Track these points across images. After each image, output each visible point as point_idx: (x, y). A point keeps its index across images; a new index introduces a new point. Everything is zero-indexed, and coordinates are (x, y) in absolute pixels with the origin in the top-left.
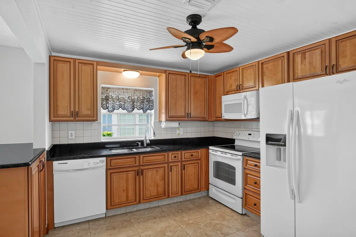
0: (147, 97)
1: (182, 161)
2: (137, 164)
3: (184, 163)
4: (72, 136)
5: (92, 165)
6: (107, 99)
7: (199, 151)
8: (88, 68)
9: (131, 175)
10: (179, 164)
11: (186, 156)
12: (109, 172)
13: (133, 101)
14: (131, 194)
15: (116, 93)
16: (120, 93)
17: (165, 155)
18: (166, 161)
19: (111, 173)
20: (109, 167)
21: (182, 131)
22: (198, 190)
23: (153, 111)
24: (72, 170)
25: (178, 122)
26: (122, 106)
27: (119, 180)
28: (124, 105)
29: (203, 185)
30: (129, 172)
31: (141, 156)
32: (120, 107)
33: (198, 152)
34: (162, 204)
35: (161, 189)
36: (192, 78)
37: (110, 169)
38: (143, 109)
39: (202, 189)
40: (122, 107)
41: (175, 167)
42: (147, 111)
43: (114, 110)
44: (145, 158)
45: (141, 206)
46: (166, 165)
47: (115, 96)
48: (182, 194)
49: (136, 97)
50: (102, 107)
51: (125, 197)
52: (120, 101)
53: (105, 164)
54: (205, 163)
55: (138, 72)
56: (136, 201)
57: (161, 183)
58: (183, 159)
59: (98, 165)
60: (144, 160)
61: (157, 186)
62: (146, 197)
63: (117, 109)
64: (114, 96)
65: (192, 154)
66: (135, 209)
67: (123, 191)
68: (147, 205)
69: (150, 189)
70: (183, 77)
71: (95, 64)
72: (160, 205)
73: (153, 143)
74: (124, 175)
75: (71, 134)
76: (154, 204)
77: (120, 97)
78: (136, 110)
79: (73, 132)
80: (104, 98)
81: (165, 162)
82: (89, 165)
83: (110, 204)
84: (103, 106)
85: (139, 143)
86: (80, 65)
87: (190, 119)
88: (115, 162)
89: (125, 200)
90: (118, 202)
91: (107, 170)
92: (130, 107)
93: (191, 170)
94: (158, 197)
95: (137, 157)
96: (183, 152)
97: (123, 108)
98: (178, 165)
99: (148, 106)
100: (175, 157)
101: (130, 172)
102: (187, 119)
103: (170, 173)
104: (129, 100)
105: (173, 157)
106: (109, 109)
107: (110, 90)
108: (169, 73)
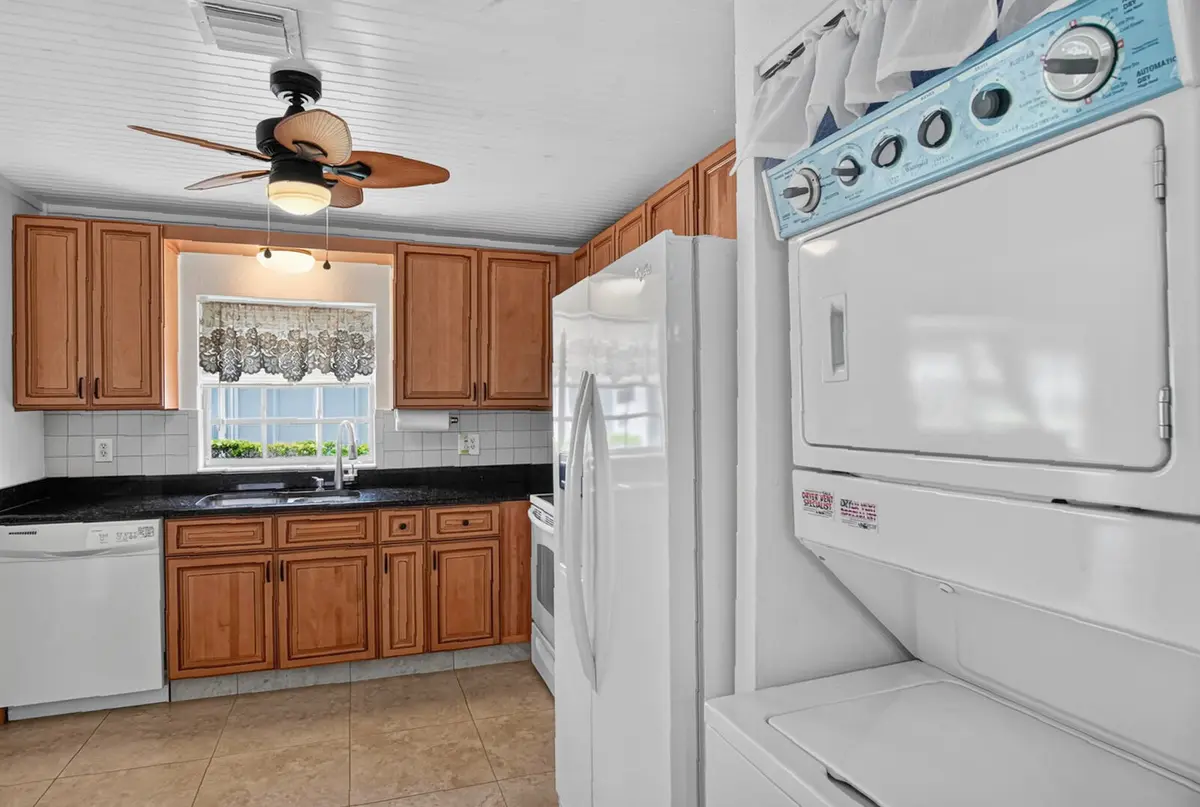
0: (354, 333)
1: (427, 541)
2: (268, 544)
3: (434, 548)
4: (104, 454)
5: (112, 542)
6: (217, 340)
7: (495, 509)
8: (132, 246)
9: (247, 578)
10: (419, 549)
11: (443, 525)
12: (174, 564)
13: (304, 347)
14: (246, 637)
15: (250, 320)
16: (259, 320)
17: (365, 518)
18: (370, 539)
19: (179, 569)
20: (172, 549)
21: (477, 443)
22: (491, 640)
23: (372, 379)
24: (53, 554)
25: (447, 412)
26: (268, 360)
27: (207, 591)
28: (273, 357)
29: (512, 623)
30: (239, 569)
31: (282, 521)
32: (262, 366)
33: (490, 512)
34: (363, 679)
35: (351, 628)
36: (494, 265)
37: (175, 556)
38: (335, 370)
39: (509, 634)
40: (266, 365)
41: (405, 559)
42: (353, 376)
43: (240, 375)
44: (294, 527)
45: (288, 679)
46: (370, 553)
47: (246, 330)
48: (428, 650)
49: (315, 333)
50: (201, 365)
51: (227, 646)
52: (261, 347)
53: (155, 539)
54: (518, 549)
55: (309, 253)
56: (264, 661)
57: (353, 610)
58: (434, 535)
59: (133, 542)
60: (293, 533)
61: (339, 618)
62: (300, 652)
63: (254, 372)
64: (241, 331)
65: (466, 517)
66: (268, 687)
67: (221, 625)
68: (310, 678)
69: (315, 626)
70: (460, 266)
71: (154, 231)
72: (354, 679)
73: (367, 479)
74: (225, 576)
75: (104, 446)
76: (338, 675)
77: (260, 331)
78: (315, 377)
79: (109, 442)
80: (209, 336)
81: (365, 541)
82: (102, 542)
83: (178, 662)
84: (205, 363)
85: (318, 479)
86: (107, 237)
87: (484, 403)
88: (196, 534)
89: (227, 654)
90: (206, 660)
91: (166, 557)
92: (296, 362)
93: (463, 571)
94: (342, 652)
95: (268, 521)
96: (433, 512)
97: (269, 369)
98: (415, 553)
99: (356, 361)
100: (403, 527)
101: (246, 569)
102: (475, 403)
103: (385, 578)
104: (292, 343)
105: (396, 526)
106: (225, 371)
107: (231, 311)
108: (407, 254)
